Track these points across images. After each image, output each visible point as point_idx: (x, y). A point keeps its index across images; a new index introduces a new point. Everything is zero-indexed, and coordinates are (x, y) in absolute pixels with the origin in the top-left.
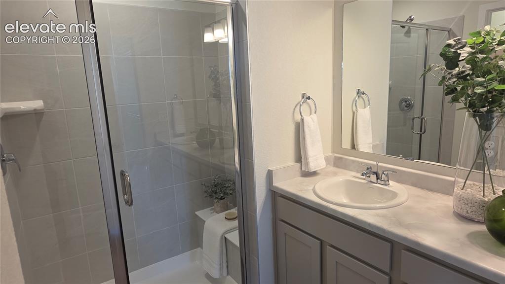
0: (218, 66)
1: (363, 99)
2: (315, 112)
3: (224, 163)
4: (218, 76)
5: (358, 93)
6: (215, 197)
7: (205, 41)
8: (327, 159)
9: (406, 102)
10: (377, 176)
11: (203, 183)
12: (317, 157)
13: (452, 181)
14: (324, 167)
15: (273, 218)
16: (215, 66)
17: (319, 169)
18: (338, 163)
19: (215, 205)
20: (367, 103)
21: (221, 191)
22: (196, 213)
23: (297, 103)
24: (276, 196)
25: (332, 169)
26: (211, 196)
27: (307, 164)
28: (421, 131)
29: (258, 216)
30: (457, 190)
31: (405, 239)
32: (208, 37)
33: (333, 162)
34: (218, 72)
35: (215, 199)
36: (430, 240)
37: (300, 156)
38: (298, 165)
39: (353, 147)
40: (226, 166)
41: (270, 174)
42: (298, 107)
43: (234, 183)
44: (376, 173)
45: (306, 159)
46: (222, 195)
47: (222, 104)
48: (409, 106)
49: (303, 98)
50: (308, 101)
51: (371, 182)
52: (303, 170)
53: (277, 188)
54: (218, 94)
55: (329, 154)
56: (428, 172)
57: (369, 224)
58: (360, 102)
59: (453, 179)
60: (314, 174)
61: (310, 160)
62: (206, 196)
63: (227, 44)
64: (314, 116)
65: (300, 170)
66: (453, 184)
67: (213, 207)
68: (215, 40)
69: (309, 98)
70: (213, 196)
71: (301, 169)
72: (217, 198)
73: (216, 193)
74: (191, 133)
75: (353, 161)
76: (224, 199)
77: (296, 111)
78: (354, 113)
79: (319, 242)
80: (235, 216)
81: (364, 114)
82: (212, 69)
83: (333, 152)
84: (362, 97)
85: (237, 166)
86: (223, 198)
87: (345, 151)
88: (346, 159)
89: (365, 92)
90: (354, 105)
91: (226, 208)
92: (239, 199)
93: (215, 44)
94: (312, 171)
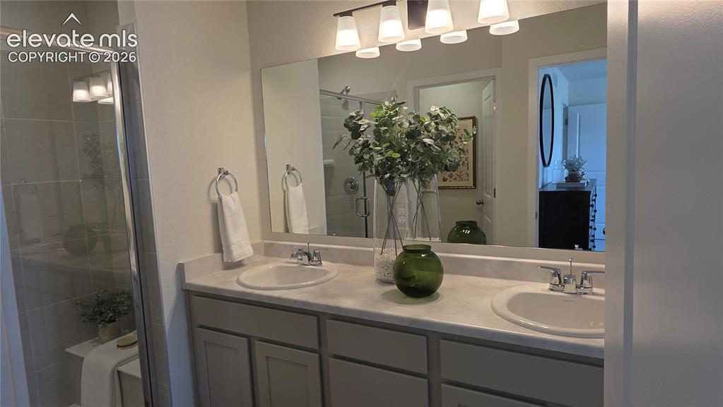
0: (99, 136)
1: (295, 176)
2: (237, 190)
3: (112, 268)
4: (98, 149)
5: (288, 169)
6: (98, 321)
7: (74, 100)
8: (254, 246)
9: (351, 183)
10: (309, 257)
11: (79, 302)
12: (241, 242)
13: (371, 251)
14: (251, 255)
15: (188, 327)
16: (93, 135)
17: (246, 257)
18: (269, 250)
19: (100, 333)
20: (299, 180)
21: (109, 309)
22: (67, 350)
23: (212, 179)
24: (190, 295)
25: (262, 258)
26: (93, 320)
27: (230, 252)
28: (366, 214)
29: (166, 325)
30: (377, 256)
31: (328, 307)
32: (80, 95)
33: (263, 249)
34: (99, 143)
35: (100, 323)
36: (349, 304)
37: (220, 245)
38: (219, 255)
39: (287, 230)
40: (115, 271)
41: (181, 269)
42: (214, 183)
43: (130, 298)
44: (308, 254)
45: (228, 247)
46: (111, 315)
47: (106, 188)
48: (355, 187)
49: (220, 173)
50: (226, 176)
51: (303, 264)
52: (225, 260)
53: (191, 285)
54: (100, 175)
55: (258, 241)
56: (357, 246)
57: (295, 301)
58: (290, 179)
59: (372, 249)
60: (239, 264)
61: (233, 247)
62: (84, 321)
63: (112, 106)
64: (235, 195)
65: (221, 262)
66: (373, 253)
67: (97, 338)
68: (92, 99)
69: (226, 173)
70: (97, 319)
71: (223, 260)
72: (103, 321)
73: (101, 314)
74: (53, 235)
75: (286, 246)
76: (114, 321)
77: (211, 190)
78: (285, 192)
79: (245, 339)
80: (134, 341)
81: (297, 192)
82: (89, 139)
83: (263, 238)
84: (293, 174)
85: (134, 269)
86: (113, 319)
87: (277, 236)
88: (278, 244)
89: (295, 168)
90: (284, 182)
91: (119, 334)
92: (138, 314)
93: (93, 105)
94: (238, 260)
